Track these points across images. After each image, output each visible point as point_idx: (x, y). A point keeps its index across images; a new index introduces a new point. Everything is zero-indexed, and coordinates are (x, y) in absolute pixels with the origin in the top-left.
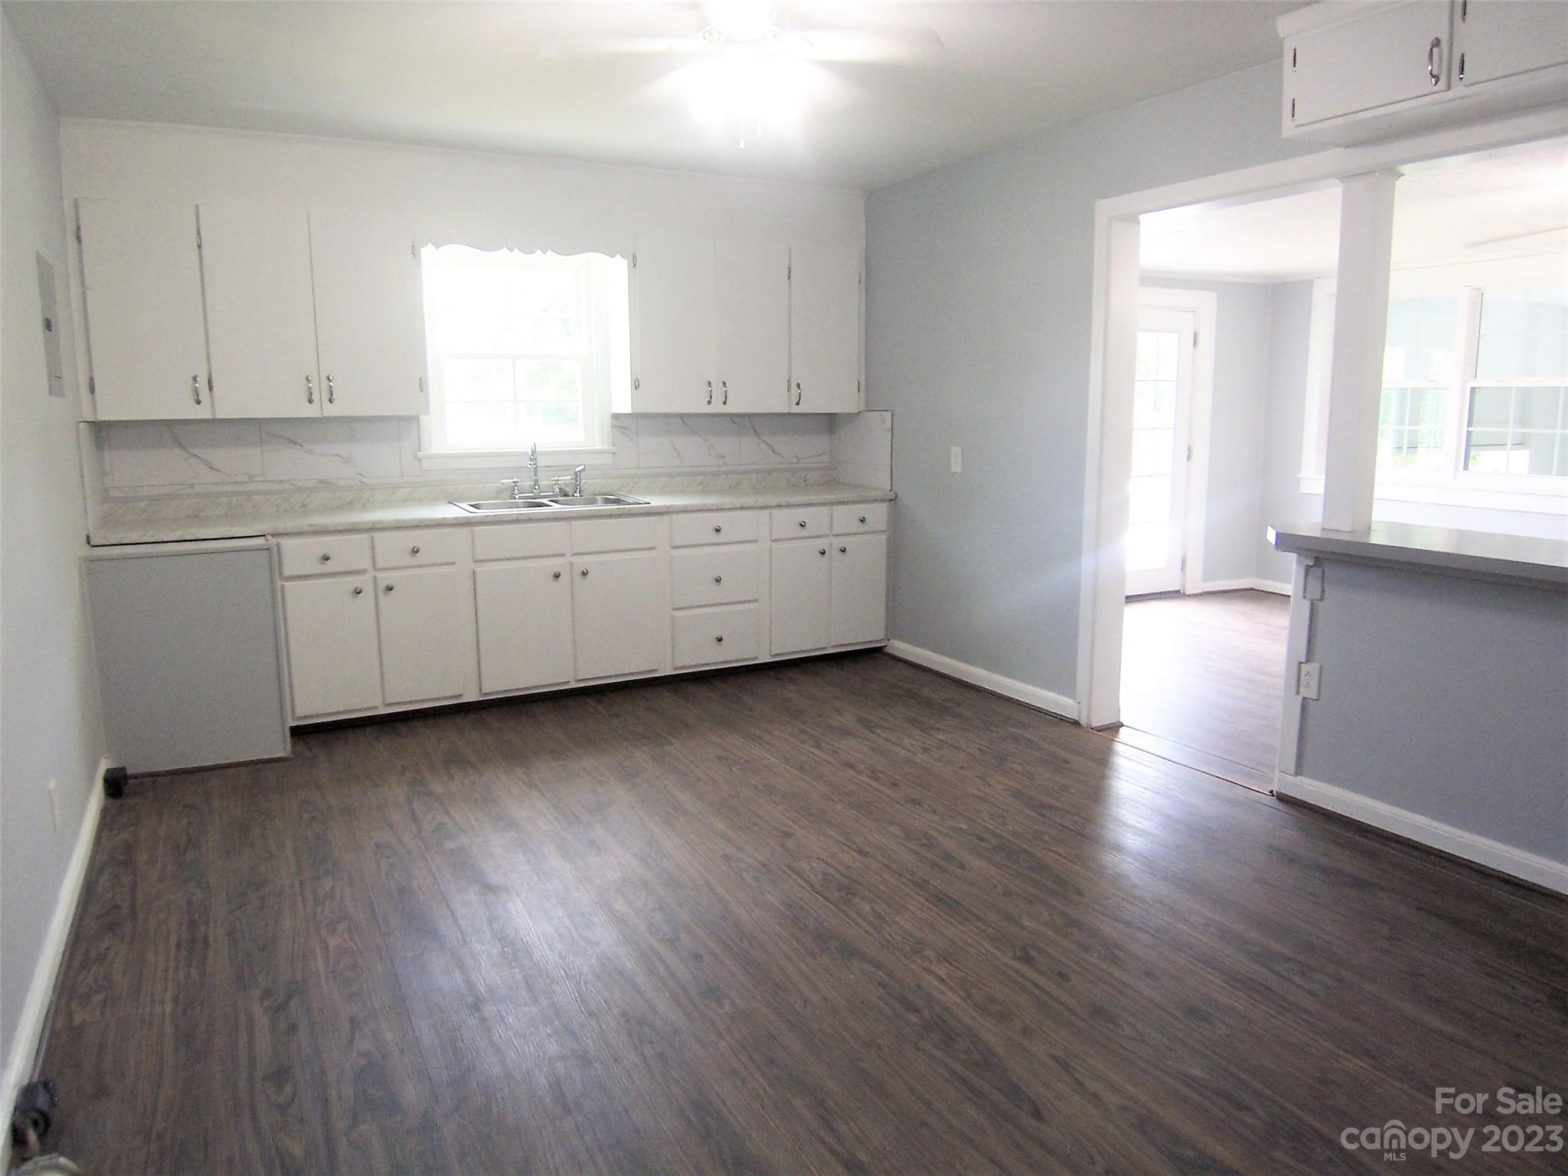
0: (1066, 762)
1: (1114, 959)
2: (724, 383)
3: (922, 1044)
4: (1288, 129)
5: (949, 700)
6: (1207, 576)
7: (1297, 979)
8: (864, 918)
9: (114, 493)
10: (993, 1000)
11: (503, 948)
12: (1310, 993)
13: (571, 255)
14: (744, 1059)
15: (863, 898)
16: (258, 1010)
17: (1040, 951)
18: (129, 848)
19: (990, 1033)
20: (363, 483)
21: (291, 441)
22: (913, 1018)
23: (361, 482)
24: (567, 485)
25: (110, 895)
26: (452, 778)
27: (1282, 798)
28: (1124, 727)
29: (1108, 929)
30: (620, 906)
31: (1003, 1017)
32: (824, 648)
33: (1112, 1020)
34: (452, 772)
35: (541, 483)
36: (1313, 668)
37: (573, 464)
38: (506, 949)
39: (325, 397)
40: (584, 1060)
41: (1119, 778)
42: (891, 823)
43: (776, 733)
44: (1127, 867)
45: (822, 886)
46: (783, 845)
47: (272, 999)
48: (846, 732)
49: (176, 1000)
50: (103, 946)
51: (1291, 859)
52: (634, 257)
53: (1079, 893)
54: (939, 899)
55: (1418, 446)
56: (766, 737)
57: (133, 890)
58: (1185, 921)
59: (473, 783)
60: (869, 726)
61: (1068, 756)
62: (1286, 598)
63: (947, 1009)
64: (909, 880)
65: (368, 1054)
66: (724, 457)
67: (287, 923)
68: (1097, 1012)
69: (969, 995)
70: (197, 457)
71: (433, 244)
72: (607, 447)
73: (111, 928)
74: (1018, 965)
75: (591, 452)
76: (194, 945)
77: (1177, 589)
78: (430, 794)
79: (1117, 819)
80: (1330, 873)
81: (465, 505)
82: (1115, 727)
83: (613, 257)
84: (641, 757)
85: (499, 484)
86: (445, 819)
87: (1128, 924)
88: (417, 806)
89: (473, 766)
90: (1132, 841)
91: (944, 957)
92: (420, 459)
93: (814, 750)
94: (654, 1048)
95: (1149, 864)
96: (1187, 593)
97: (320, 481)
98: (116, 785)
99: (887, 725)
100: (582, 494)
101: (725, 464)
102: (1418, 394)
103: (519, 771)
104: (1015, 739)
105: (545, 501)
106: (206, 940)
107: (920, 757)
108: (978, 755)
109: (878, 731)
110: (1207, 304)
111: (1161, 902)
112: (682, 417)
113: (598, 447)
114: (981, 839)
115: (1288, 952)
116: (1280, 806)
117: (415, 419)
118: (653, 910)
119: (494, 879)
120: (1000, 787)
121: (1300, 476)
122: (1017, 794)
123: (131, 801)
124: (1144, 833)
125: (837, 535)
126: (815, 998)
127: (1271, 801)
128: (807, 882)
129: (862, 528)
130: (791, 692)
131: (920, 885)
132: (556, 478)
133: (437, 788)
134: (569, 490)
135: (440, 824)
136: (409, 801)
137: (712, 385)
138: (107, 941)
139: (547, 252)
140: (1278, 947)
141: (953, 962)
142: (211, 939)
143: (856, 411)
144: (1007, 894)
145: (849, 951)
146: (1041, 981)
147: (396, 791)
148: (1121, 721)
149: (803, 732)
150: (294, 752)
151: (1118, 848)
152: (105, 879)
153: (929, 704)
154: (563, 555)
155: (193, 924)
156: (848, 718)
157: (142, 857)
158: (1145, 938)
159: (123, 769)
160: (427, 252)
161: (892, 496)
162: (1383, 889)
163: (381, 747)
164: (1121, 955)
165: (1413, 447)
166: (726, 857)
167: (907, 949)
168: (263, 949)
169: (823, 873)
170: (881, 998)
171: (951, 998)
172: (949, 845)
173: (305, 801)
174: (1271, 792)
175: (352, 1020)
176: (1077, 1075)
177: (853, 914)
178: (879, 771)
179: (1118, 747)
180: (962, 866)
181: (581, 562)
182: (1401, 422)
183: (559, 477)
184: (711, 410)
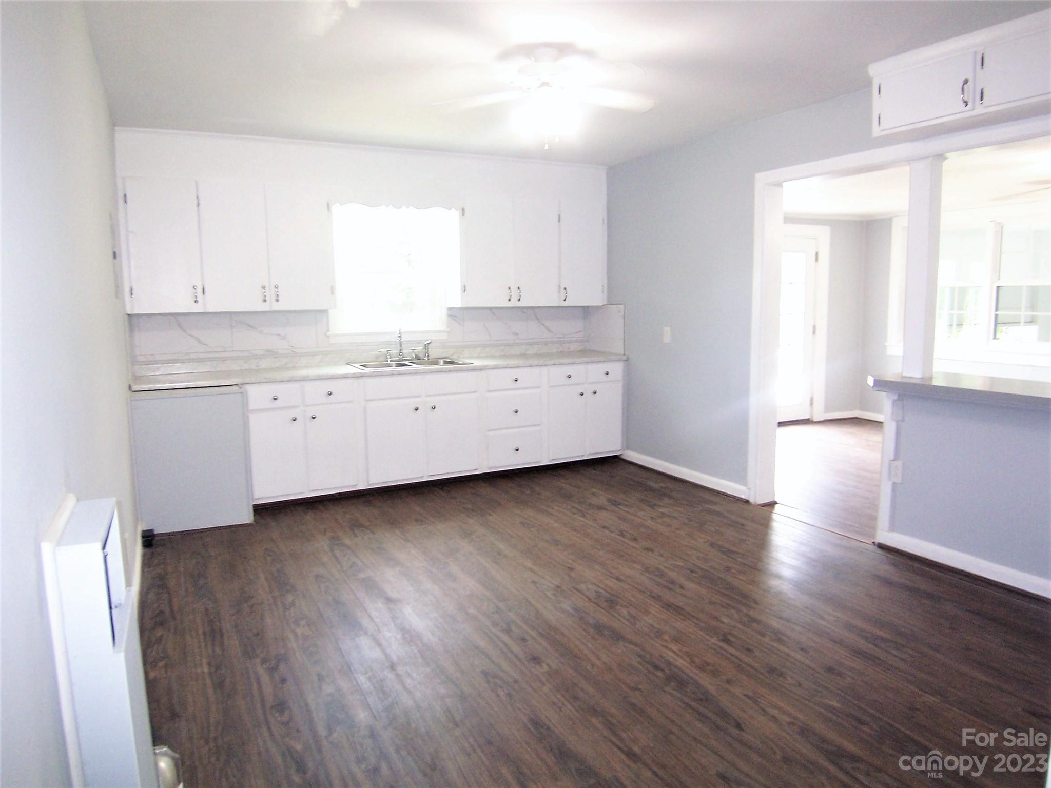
0: (743, 525)
1: (780, 641)
2: (519, 288)
3: (668, 689)
4: (876, 131)
5: (666, 488)
6: (827, 409)
7: (894, 652)
8: (624, 617)
10: (708, 664)
11: (403, 634)
12: (902, 659)
13: (424, 209)
14: (559, 696)
15: (622, 606)
16: (261, 670)
17: (735, 636)
18: (162, 577)
19: (706, 682)
20: (295, 352)
21: (250, 326)
22: (660, 674)
23: (292, 351)
24: (419, 352)
25: (156, 605)
26: (356, 536)
27: (881, 546)
28: (777, 505)
29: (775, 623)
30: (472, 611)
31: (715, 673)
32: (583, 456)
33: (781, 674)
34: (356, 532)
35: (404, 351)
36: (899, 463)
37: (423, 339)
38: (406, 635)
39: (274, 298)
40: (463, 698)
41: (776, 535)
42: (635, 562)
43: (556, 508)
44: (784, 587)
45: (595, 599)
46: (569, 576)
47: (268, 664)
48: (601, 508)
49: (209, 664)
50: (159, 634)
51: (888, 583)
52: (463, 210)
53: (756, 602)
54: (668, 606)
55: (964, 323)
56: (550, 510)
57: (170, 601)
58: (822, 618)
59: (370, 539)
60: (615, 503)
61: (743, 521)
62: (880, 424)
63: (680, 669)
64: (650, 596)
65: (331, 695)
66: (517, 334)
67: (269, 621)
68: (772, 670)
69: (693, 662)
70: (192, 336)
71: (340, 203)
72: (444, 328)
73: (161, 624)
74: (721, 644)
75: (435, 332)
76: (214, 634)
77: (807, 418)
78: (344, 545)
79: (777, 560)
80: (913, 591)
81: (357, 365)
82: (772, 504)
84: (473, 522)
85: (377, 352)
86: (356, 560)
87: (788, 621)
88: (337, 553)
89: (367, 528)
90: (787, 572)
91: (676, 640)
92: (328, 337)
93: (582, 519)
94: (504, 691)
95: (798, 585)
96: (815, 420)
97: (268, 351)
98: (149, 539)
99: (626, 503)
100: (429, 358)
101: (518, 339)
102: (963, 291)
103: (398, 532)
104: (710, 512)
105: (407, 363)
106: (221, 630)
107: (649, 523)
108: (686, 521)
109: (621, 507)
110: (823, 234)
111: (807, 608)
112: (491, 309)
113: (439, 328)
114: (692, 572)
115: (887, 636)
116: (880, 551)
117: (324, 312)
118: (493, 613)
119: (393, 594)
120: (702, 540)
121: (886, 344)
122: (712, 545)
123: (159, 550)
124: (793, 567)
125: (591, 383)
126: (598, 663)
127: (874, 548)
128: (587, 597)
129: (606, 378)
130: (563, 483)
131: (657, 598)
132: (413, 348)
133: (347, 541)
134: (421, 355)
135: (354, 563)
136: (332, 550)
137: (511, 289)
138: (159, 632)
139: (409, 207)
140: (881, 633)
141: (681, 642)
142: (224, 631)
143: (601, 305)
144: (711, 603)
145: (617, 636)
146: (737, 653)
147: (322, 543)
148: (776, 500)
149: (574, 507)
150: (255, 521)
151: (779, 577)
152: (151, 595)
153: (652, 490)
154: (420, 396)
155: (211, 622)
156: (602, 499)
157: (172, 583)
158: (798, 628)
159: (151, 531)
160: (336, 208)
161: (625, 358)
162: (946, 600)
163: (309, 516)
164: (785, 639)
165: (960, 325)
166: (534, 582)
167: (652, 635)
168: (257, 634)
169: (596, 592)
170: (639, 663)
171: (680, 662)
172: (673, 575)
173: (266, 549)
174: (874, 543)
175: (319, 675)
176: (761, 705)
177: (616, 615)
178: (624, 531)
179: (775, 516)
180: (682, 587)
181: (432, 401)
182: (952, 309)
183: (415, 347)
184: (510, 304)
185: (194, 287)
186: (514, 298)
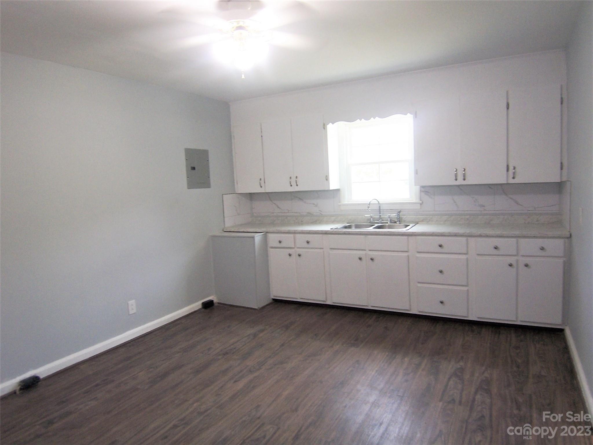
9: (255, 215)
13: (386, 117)
20: (322, 214)
21: (300, 199)
23: (321, 214)
24: (393, 218)
39: (295, 184)
66: (484, 206)
71: (331, 123)
72: (418, 201)
75: (409, 203)
83: (406, 115)
85: (364, 217)
92: (340, 206)
97: (308, 213)
101: (485, 210)
113: (414, 201)
125: (523, 256)
132: (389, 215)
134: (394, 220)
137: (458, 171)
139: (375, 118)
143: (560, 181)
160: (330, 127)
183: (390, 214)
184: (457, 183)
185: (260, 179)
186: (460, 177)
